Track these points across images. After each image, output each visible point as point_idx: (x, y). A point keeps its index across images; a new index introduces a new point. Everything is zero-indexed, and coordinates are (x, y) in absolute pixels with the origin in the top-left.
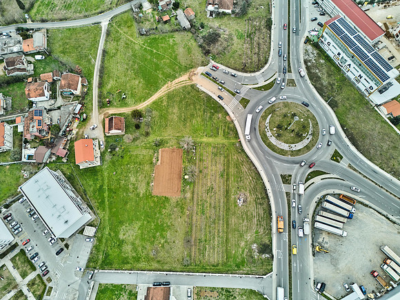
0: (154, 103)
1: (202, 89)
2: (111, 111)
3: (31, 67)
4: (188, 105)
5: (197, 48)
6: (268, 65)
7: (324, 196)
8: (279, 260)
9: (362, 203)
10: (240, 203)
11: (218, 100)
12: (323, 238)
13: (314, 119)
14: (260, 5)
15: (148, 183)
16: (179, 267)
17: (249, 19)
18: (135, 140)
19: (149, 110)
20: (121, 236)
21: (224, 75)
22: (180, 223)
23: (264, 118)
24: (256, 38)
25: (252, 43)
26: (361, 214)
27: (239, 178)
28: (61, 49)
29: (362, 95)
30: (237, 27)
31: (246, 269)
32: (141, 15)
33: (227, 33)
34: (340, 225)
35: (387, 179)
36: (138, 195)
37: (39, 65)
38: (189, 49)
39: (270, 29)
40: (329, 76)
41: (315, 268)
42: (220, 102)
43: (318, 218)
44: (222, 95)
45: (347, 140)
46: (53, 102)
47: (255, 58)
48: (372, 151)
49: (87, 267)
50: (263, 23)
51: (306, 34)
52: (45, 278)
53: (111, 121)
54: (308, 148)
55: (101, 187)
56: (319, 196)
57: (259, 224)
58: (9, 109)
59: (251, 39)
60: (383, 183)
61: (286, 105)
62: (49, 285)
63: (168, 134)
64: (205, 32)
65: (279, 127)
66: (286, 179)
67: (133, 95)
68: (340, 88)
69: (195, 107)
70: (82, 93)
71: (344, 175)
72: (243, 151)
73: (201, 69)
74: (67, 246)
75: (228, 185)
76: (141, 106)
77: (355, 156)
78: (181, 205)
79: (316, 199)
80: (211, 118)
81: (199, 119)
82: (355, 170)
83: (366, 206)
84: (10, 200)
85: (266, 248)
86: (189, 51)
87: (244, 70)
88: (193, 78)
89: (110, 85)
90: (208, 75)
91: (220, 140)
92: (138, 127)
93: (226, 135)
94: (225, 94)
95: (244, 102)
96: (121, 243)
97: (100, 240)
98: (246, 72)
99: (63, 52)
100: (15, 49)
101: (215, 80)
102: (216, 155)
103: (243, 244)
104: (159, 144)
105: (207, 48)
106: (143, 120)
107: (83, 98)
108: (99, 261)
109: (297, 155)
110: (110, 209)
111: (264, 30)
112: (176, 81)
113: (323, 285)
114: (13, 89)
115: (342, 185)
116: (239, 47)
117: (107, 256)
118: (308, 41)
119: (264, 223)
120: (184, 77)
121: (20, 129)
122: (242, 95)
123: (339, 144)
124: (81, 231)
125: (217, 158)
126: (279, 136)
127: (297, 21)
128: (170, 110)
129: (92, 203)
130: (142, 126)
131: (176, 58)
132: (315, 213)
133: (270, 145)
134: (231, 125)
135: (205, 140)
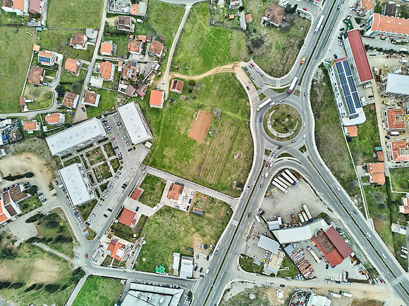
0: (205, 78)
1: (238, 78)
2: (177, 75)
3: (133, 27)
4: (226, 86)
5: (245, 47)
6: (287, 75)
7: (285, 169)
8: (245, 193)
9: (305, 179)
10: (236, 157)
11: (246, 89)
12: (274, 190)
13: (300, 121)
14: (301, 26)
15: (187, 129)
16: (191, 179)
17: (289, 36)
18: (187, 99)
19: (201, 82)
20: (164, 153)
21: (256, 73)
22: (199, 157)
23: (270, 111)
24: (287, 52)
25: (283, 56)
26: (301, 185)
27: (241, 143)
28: (155, 18)
29: (338, 116)
30: (278, 39)
31: (226, 192)
32: (215, 7)
33: (269, 41)
34: (286, 187)
35: (326, 171)
36: (179, 134)
37: (138, 26)
38: (240, 45)
39: (300, 48)
40: (324, 96)
41: (262, 203)
42: (247, 91)
43: (275, 179)
44: (249, 87)
45: (314, 141)
46: (142, 56)
47: (281, 67)
48: (326, 153)
49: (143, 163)
50: (297, 41)
51: (323, 60)
52: (120, 161)
53: (175, 82)
54: (288, 138)
55: (160, 121)
56: (283, 168)
57: (242, 172)
58: (115, 53)
59: (284, 52)
60: (322, 172)
61: (287, 107)
62: (121, 165)
63: (207, 102)
64: (254, 36)
65: (277, 120)
66: (267, 153)
67: (193, 69)
68: (327, 106)
69: (230, 89)
70: (161, 56)
71: (302, 161)
72: (249, 127)
73: (243, 64)
74: (134, 148)
75: (232, 145)
76: (197, 78)
77: (314, 152)
78: (202, 147)
79: (280, 169)
80: (237, 100)
81: (229, 98)
82: (310, 160)
83: (306, 181)
84: (107, 112)
85: (241, 185)
86: (239, 47)
87: (270, 74)
88: (235, 68)
89: (181, 56)
90: (246, 69)
91: (238, 116)
92: (190, 91)
93: (242, 115)
94: (252, 87)
95: (262, 97)
96: (164, 157)
97: (153, 151)
98: (271, 75)
99: (156, 21)
100: (126, 10)
101: (249, 75)
102: (232, 125)
103: (229, 179)
104: (200, 107)
105: (252, 50)
106: (195, 88)
107: (161, 61)
108: (150, 162)
109: (280, 140)
110: (162, 137)
111: (296, 48)
112: (224, 67)
113: (263, 212)
114: (119, 40)
115: (299, 166)
116: (274, 55)
117: (155, 161)
118: (322, 66)
119: (245, 172)
120: (230, 66)
121: (120, 69)
122: (262, 91)
123: (308, 142)
124: (144, 143)
125: (232, 127)
126: (274, 126)
127: (321, 48)
128: (213, 87)
129: (153, 129)
130: (193, 91)
131: (228, 50)
132: (276, 176)
133: (266, 130)
134: (248, 109)
135: (229, 113)
